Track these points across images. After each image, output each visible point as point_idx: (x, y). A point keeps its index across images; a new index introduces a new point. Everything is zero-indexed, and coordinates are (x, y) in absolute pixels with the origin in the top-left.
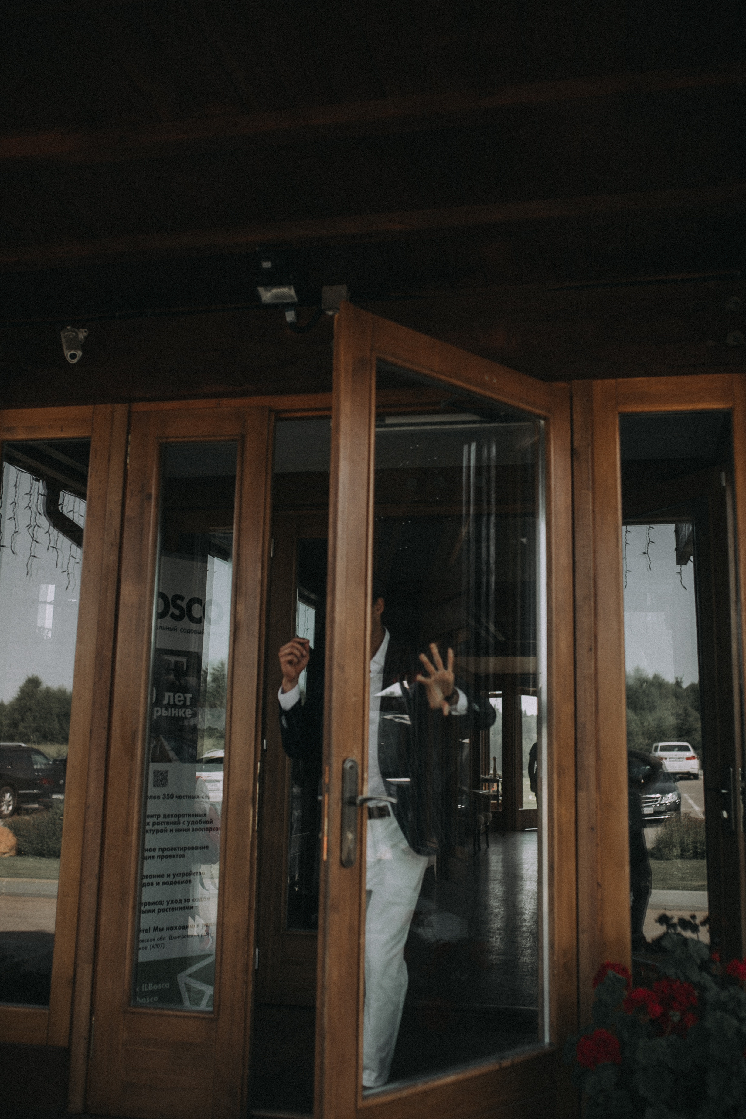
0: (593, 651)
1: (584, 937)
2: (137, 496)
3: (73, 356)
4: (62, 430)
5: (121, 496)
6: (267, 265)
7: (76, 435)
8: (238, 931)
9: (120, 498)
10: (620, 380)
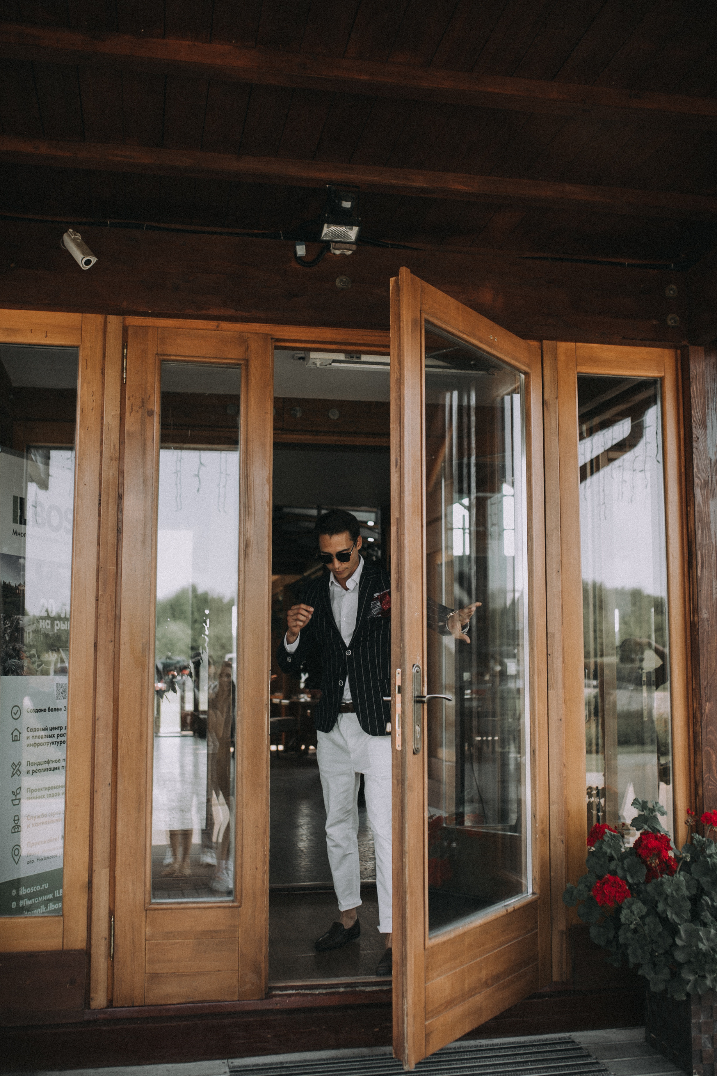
0: (560, 572)
1: (554, 808)
2: (137, 411)
3: (88, 262)
4: (46, 336)
5: (119, 409)
6: (347, 205)
7: (63, 342)
8: (257, 827)
9: (118, 412)
10: (579, 344)
